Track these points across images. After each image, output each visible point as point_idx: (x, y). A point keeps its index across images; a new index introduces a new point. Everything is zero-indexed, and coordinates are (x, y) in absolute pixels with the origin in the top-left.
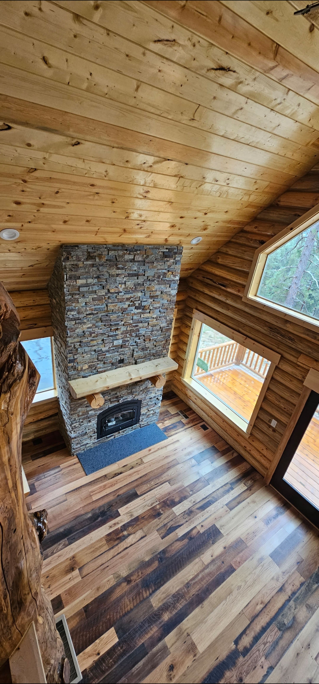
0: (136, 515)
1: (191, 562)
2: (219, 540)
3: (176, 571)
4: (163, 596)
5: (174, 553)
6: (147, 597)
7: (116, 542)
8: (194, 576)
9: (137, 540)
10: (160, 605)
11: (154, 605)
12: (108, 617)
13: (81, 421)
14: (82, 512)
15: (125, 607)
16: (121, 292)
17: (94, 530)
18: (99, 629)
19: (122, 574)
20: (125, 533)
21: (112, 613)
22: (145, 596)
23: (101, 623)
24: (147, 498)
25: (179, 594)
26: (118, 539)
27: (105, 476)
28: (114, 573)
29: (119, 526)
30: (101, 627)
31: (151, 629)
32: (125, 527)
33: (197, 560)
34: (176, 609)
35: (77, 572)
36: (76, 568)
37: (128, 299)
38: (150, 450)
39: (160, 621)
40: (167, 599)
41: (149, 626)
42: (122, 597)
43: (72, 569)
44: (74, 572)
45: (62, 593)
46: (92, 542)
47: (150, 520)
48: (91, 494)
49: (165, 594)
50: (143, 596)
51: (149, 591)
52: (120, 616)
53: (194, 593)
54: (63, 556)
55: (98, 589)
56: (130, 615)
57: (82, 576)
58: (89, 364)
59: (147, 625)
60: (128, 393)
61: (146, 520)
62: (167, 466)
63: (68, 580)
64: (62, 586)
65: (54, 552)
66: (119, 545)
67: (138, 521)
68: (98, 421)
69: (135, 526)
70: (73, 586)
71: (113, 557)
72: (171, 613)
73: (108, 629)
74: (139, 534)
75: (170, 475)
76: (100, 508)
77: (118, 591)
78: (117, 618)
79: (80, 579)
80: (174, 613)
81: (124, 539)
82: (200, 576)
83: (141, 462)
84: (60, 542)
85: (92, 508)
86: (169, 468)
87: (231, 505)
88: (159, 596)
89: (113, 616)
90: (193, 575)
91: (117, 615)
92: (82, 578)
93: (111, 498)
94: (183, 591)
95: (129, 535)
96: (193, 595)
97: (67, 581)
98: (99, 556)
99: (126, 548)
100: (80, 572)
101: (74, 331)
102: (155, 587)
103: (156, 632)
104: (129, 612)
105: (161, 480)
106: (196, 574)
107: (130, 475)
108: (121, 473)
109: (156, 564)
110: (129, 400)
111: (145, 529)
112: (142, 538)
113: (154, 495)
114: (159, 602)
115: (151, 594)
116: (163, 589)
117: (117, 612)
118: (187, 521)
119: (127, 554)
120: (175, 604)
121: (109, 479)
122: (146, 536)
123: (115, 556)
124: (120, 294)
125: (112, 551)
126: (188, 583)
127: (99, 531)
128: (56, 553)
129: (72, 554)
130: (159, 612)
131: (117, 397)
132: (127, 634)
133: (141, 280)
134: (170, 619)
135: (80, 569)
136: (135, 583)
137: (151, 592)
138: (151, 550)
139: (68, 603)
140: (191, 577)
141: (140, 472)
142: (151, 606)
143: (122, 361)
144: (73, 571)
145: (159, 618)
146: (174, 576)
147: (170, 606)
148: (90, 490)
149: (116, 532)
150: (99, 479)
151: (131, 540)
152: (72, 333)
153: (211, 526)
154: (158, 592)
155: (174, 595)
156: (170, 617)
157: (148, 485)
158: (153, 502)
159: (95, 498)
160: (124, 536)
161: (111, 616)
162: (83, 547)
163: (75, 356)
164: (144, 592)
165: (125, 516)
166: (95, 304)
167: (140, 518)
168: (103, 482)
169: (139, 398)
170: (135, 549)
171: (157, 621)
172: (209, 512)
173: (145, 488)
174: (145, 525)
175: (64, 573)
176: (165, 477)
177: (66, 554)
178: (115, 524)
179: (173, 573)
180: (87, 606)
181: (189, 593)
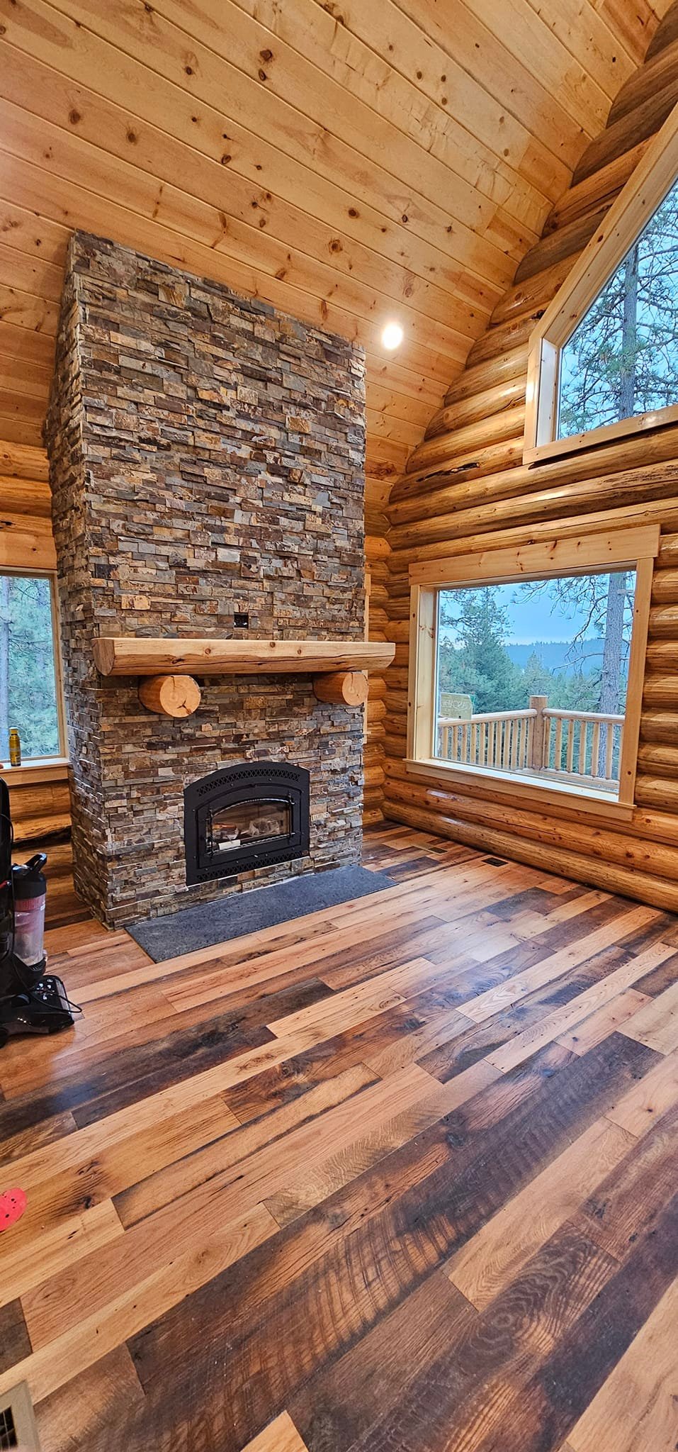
0: (331, 1032)
1: (579, 1133)
2: (653, 1066)
3: (528, 1167)
4: (499, 1253)
5: (499, 1114)
6: (431, 1270)
7: (270, 1105)
8: (605, 1176)
9: (349, 1092)
10: (496, 1290)
11: (470, 1295)
12: (255, 1368)
13: (135, 794)
14: (138, 1041)
15: (333, 1317)
16: (228, 409)
17: (181, 1080)
18: (208, 1431)
19: (302, 1197)
20: (300, 1079)
21: (271, 1350)
22: (420, 1264)
23: (220, 1401)
24: (362, 996)
25: (571, 1242)
26: (275, 1095)
27: (218, 960)
28: (267, 1195)
29: (275, 1063)
30: (219, 1422)
31: (484, 1399)
32: (298, 1064)
33: (597, 1127)
34: (579, 1298)
35: (105, 1208)
36: (103, 1196)
37: (248, 435)
38: (351, 906)
39: (519, 1356)
40: (522, 1264)
41: (475, 1384)
42: (316, 1276)
43: (85, 1201)
44: (89, 1210)
45: (29, 1293)
46: (170, 1113)
47: (388, 1040)
48: (170, 999)
49: (509, 1249)
50: (410, 1263)
51: (434, 1241)
52: (314, 1357)
53: (633, 1231)
54: (51, 1163)
55: (202, 1258)
56: (361, 1348)
57: (126, 1223)
58: (154, 599)
59: (458, 1380)
60: (268, 734)
61: (372, 1040)
62: (410, 930)
63: (66, 1242)
64: (33, 1265)
65: (15, 1154)
66: (280, 1112)
67: (345, 1046)
68: (186, 809)
69: (334, 1058)
70: (86, 1261)
71: (259, 1149)
72: (558, 1316)
73: (255, 1429)
74: (353, 1078)
75: (424, 944)
76: (202, 1026)
77: (296, 1255)
78: (300, 1369)
79: (119, 1230)
80: (574, 1314)
81: (299, 1096)
82: (633, 1173)
83: (329, 927)
84: (43, 1124)
85: (169, 1030)
86: (417, 933)
87: (652, 984)
88: (483, 1260)
89: (282, 1361)
90: (602, 1171)
91: (297, 1355)
92: (126, 1228)
93: (239, 1003)
94: (583, 1227)
95: (316, 1083)
96: (633, 1239)
97: (58, 1246)
98: (198, 1150)
99: (311, 1118)
100: (117, 1209)
101: (108, 477)
102: (455, 1227)
103: (514, 1407)
104: (357, 1337)
105: (400, 956)
106: (612, 1167)
107: (297, 953)
108: (266, 952)
109: (438, 1156)
110: (274, 759)
111: (375, 1063)
112: (365, 1086)
113: (385, 986)
114: (493, 1280)
115: (444, 1256)
116: (492, 1230)
117: (297, 1342)
118: (517, 1033)
119: (318, 1133)
120: (566, 1279)
121: (229, 966)
122: (380, 1079)
123: (267, 1145)
124: (225, 412)
125: (255, 1129)
126: (591, 1201)
127: (198, 1082)
128: (20, 1156)
129: (87, 1154)
130: (506, 1320)
131: (238, 738)
132: (364, 1436)
133: (274, 393)
134: (567, 1344)
135: (120, 1199)
136: (365, 1219)
137: (443, 1246)
138: (408, 1114)
139: (49, 1332)
140: (599, 1179)
141: (326, 946)
142: (459, 1301)
143: (241, 619)
144: (87, 1207)
145: (512, 1347)
146: (525, 1183)
147: (545, 1289)
148: (165, 992)
149: (268, 1079)
150: (196, 967)
151: (325, 1093)
152: (101, 481)
153: (606, 1036)
154: (473, 1244)
155: (547, 1245)
156: (559, 1334)
157: (362, 968)
158: (386, 1000)
159: (180, 1007)
160: (297, 1086)
161: (272, 1363)
162: (137, 1129)
163: (111, 559)
164: (412, 1250)
165: (295, 1038)
166: (162, 417)
167: (350, 1037)
168: (208, 974)
169: (300, 758)
170: (344, 1119)
171: (503, 1356)
172: (585, 1006)
173: (351, 974)
174: (372, 1055)
175: (48, 1217)
176: (410, 948)
177: (63, 1157)
178: (258, 1060)
179: (519, 1174)
180: (148, 1332)
181: (613, 1233)
